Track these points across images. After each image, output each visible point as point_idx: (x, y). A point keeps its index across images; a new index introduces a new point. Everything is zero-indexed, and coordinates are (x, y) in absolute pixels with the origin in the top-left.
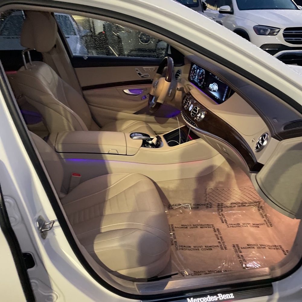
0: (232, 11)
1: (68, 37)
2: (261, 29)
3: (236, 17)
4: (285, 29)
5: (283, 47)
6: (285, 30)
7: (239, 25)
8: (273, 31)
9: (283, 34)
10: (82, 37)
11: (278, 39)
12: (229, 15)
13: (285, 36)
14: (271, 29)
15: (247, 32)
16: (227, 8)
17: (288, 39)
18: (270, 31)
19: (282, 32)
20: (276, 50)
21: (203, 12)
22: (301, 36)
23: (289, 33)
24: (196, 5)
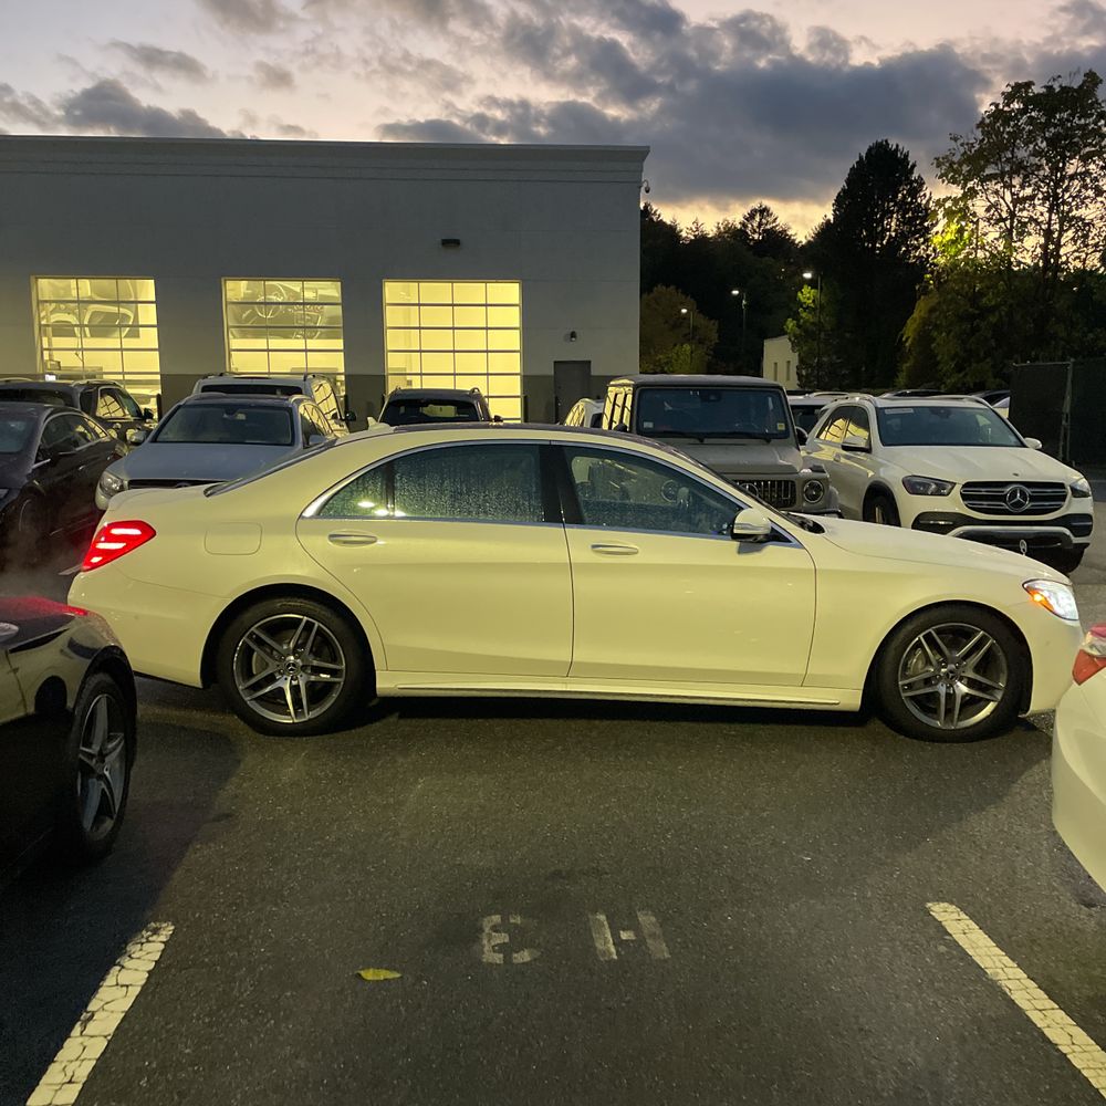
0: (868, 447)
2: (917, 483)
3: (877, 459)
4: (963, 483)
5: (962, 519)
6: (964, 486)
7: (882, 475)
8: (941, 488)
9: (961, 493)
11: (953, 504)
12: (863, 453)
13: (964, 497)
14: (936, 484)
15: (891, 488)
16: (859, 441)
17: (974, 505)
18: (936, 488)
19: (958, 488)
20: (950, 525)
21: (798, 449)
22: (1002, 498)
23: (972, 492)
24: (784, 435)
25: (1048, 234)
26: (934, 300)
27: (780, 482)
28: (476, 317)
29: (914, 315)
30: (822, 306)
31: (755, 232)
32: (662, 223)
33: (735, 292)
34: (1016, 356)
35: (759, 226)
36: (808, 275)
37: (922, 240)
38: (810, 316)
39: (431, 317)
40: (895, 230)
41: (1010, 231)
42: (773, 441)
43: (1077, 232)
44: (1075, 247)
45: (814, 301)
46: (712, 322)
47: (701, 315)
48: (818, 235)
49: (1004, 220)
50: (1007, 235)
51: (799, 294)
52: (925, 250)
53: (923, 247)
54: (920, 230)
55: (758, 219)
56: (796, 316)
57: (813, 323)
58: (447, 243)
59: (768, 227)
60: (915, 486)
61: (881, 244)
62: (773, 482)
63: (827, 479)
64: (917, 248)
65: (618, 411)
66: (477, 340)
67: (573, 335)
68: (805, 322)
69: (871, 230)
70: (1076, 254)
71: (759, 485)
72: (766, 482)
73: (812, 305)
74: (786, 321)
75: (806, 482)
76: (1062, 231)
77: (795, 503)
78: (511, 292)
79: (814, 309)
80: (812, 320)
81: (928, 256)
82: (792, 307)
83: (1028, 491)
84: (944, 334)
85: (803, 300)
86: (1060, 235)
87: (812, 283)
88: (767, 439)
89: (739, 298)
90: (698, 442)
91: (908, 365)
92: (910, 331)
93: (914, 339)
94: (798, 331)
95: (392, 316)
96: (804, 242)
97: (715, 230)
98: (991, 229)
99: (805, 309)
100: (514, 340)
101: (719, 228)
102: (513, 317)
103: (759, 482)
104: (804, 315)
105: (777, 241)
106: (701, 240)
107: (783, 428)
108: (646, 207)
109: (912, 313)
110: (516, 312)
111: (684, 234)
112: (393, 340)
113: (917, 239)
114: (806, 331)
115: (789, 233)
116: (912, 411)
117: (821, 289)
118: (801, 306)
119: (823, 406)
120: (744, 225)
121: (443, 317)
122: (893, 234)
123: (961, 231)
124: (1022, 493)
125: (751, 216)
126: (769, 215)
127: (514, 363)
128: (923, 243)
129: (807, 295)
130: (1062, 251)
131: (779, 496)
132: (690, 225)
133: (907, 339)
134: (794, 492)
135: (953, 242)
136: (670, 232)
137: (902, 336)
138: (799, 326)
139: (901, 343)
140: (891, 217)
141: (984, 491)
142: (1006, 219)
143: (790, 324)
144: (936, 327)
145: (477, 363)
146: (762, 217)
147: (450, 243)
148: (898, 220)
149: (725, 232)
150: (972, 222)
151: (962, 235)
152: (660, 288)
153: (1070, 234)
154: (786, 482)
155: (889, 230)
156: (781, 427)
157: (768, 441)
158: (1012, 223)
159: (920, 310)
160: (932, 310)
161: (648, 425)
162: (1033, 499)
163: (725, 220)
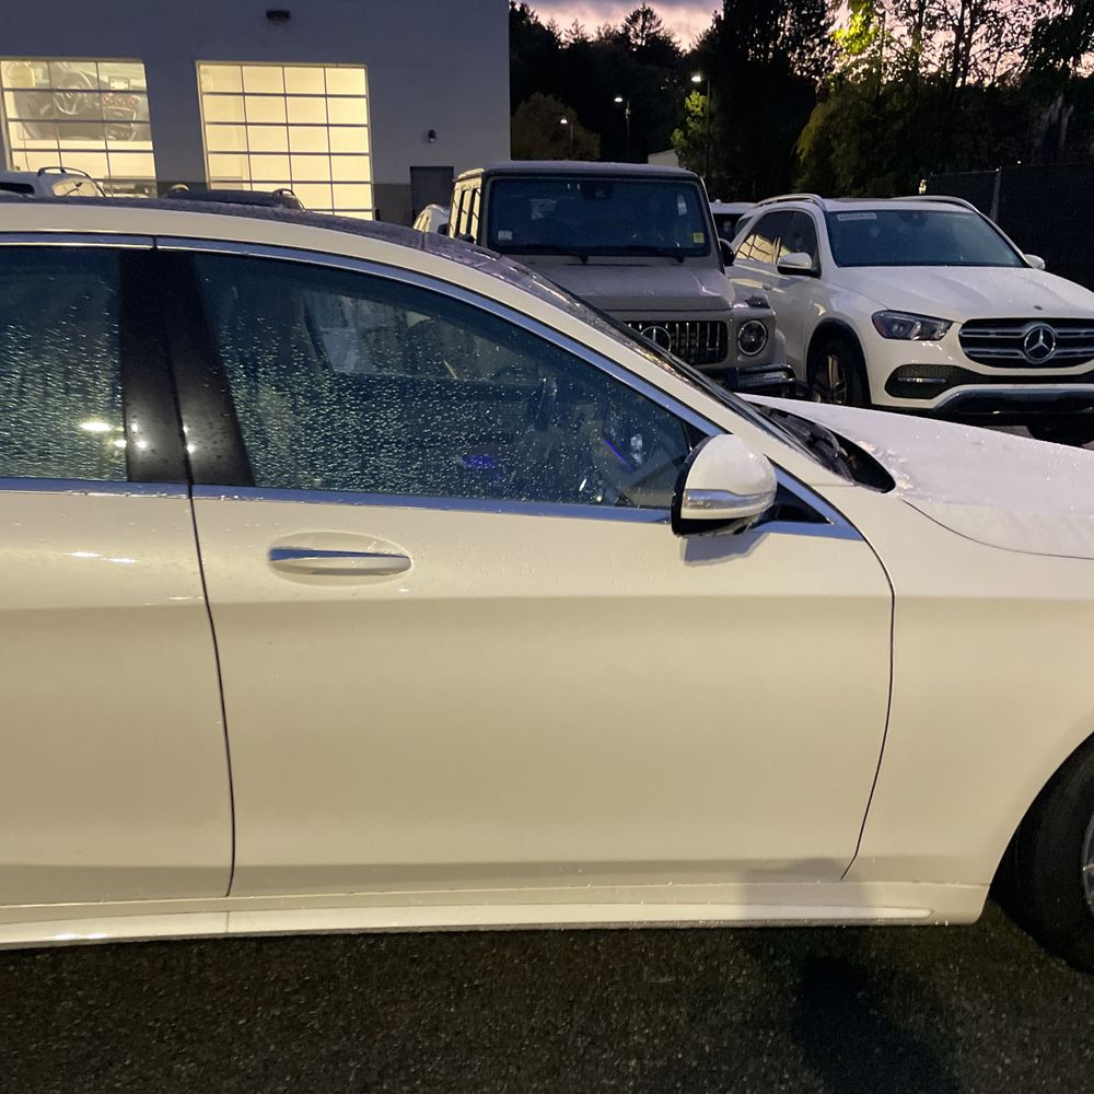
0: (815, 268)
1: (326, 333)
2: (895, 321)
3: (829, 286)
4: (964, 322)
5: (959, 376)
6: (965, 326)
7: (836, 309)
8: (930, 329)
9: (960, 336)
10: (363, 335)
11: (946, 352)
12: (808, 279)
13: (964, 342)
14: (922, 323)
15: (855, 330)
16: (803, 260)
17: (977, 353)
18: (922, 328)
19: (956, 330)
20: (941, 384)
21: (723, 272)
22: (1018, 344)
23: (977, 333)
24: (702, 251)
25: (959, 30)
26: (833, 105)
27: (703, 324)
28: (315, 111)
29: (810, 125)
30: (712, 116)
31: (637, 36)
32: (538, 26)
33: (619, 100)
34: (921, 169)
35: (642, 30)
36: (697, 79)
37: (817, 41)
38: (699, 126)
39: (257, 109)
40: (789, 30)
41: (919, 26)
42: (688, 260)
43: (989, 27)
44: (987, 46)
45: (702, 109)
46: (594, 135)
47: (581, 127)
48: (703, 42)
49: (912, 13)
50: (915, 32)
51: (688, 101)
52: (821, 53)
53: (818, 49)
54: (816, 30)
55: (641, 22)
56: (683, 126)
57: (702, 135)
58: (272, 15)
59: (652, 31)
60: (893, 325)
61: (775, 44)
62: (693, 324)
63: (772, 318)
64: (812, 50)
65: (464, 218)
66: (316, 140)
67: (432, 134)
68: (693, 133)
69: (765, 29)
70: (987, 54)
71: (672, 328)
72: (682, 324)
73: (701, 114)
74: (673, 131)
75: (743, 323)
76: (973, 28)
77: (726, 353)
78: (354, 79)
79: (703, 119)
80: (700, 131)
81: (825, 59)
82: (679, 116)
83: (1055, 331)
84: (844, 145)
85: (691, 108)
86: (971, 33)
87: (701, 88)
88: (679, 256)
89: (623, 105)
90: (578, 261)
91: (803, 180)
92: (805, 144)
93: (810, 151)
94: (685, 143)
95: (210, 109)
96: (689, 51)
97: (596, 35)
98: (898, 23)
99: (693, 118)
100: (361, 140)
101: (599, 33)
102: (359, 111)
103: (672, 324)
104: (692, 125)
105: (660, 48)
106: (581, 45)
107: (702, 241)
108: (522, 8)
109: (807, 122)
110: (362, 104)
111: (563, 38)
112: (213, 138)
113: (812, 40)
114: (695, 145)
115: (673, 40)
116: (874, 216)
117: (711, 97)
118: (690, 115)
119: (742, 215)
120: (627, 29)
121: (274, 110)
122: (787, 34)
123: (866, 24)
124: (1047, 334)
125: (634, 19)
126: (653, 17)
127: (362, 169)
128: (819, 45)
129: (695, 101)
130: (972, 52)
131: (703, 345)
132: (569, 27)
133: (802, 151)
134: (724, 340)
135: (859, 36)
136: (548, 36)
137: (796, 149)
138: (685, 136)
139: (796, 157)
140: (786, 14)
141: (993, 333)
142: (915, 12)
143: (678, 135)
144: (837, 136)
145: (317, 168)
146: (645, 20)
147: (278, 16)
148: (792, 17)
149: (607, 38)
150: (877, 14)
151: (867, 29)
152: (538, 96)
153: (983, 29)
154: (714, 324)
155: (783, 29)
156: (699, 239)
157: (681, 260)
158: (920, 17)
159: (817, 118)
160: (832, 117)
161: (504, 235)
162: (1061, 343)
163: (606, 25)
